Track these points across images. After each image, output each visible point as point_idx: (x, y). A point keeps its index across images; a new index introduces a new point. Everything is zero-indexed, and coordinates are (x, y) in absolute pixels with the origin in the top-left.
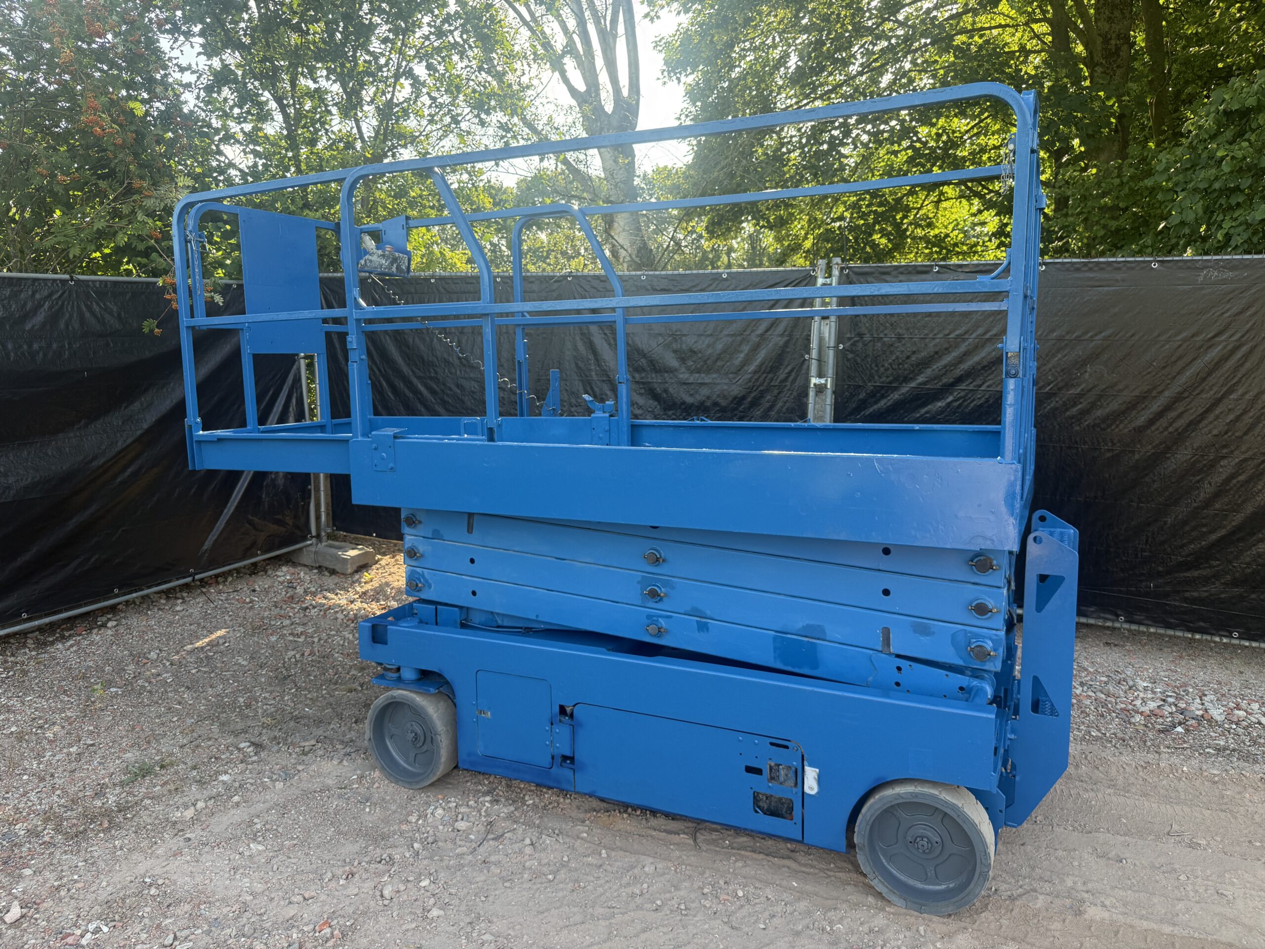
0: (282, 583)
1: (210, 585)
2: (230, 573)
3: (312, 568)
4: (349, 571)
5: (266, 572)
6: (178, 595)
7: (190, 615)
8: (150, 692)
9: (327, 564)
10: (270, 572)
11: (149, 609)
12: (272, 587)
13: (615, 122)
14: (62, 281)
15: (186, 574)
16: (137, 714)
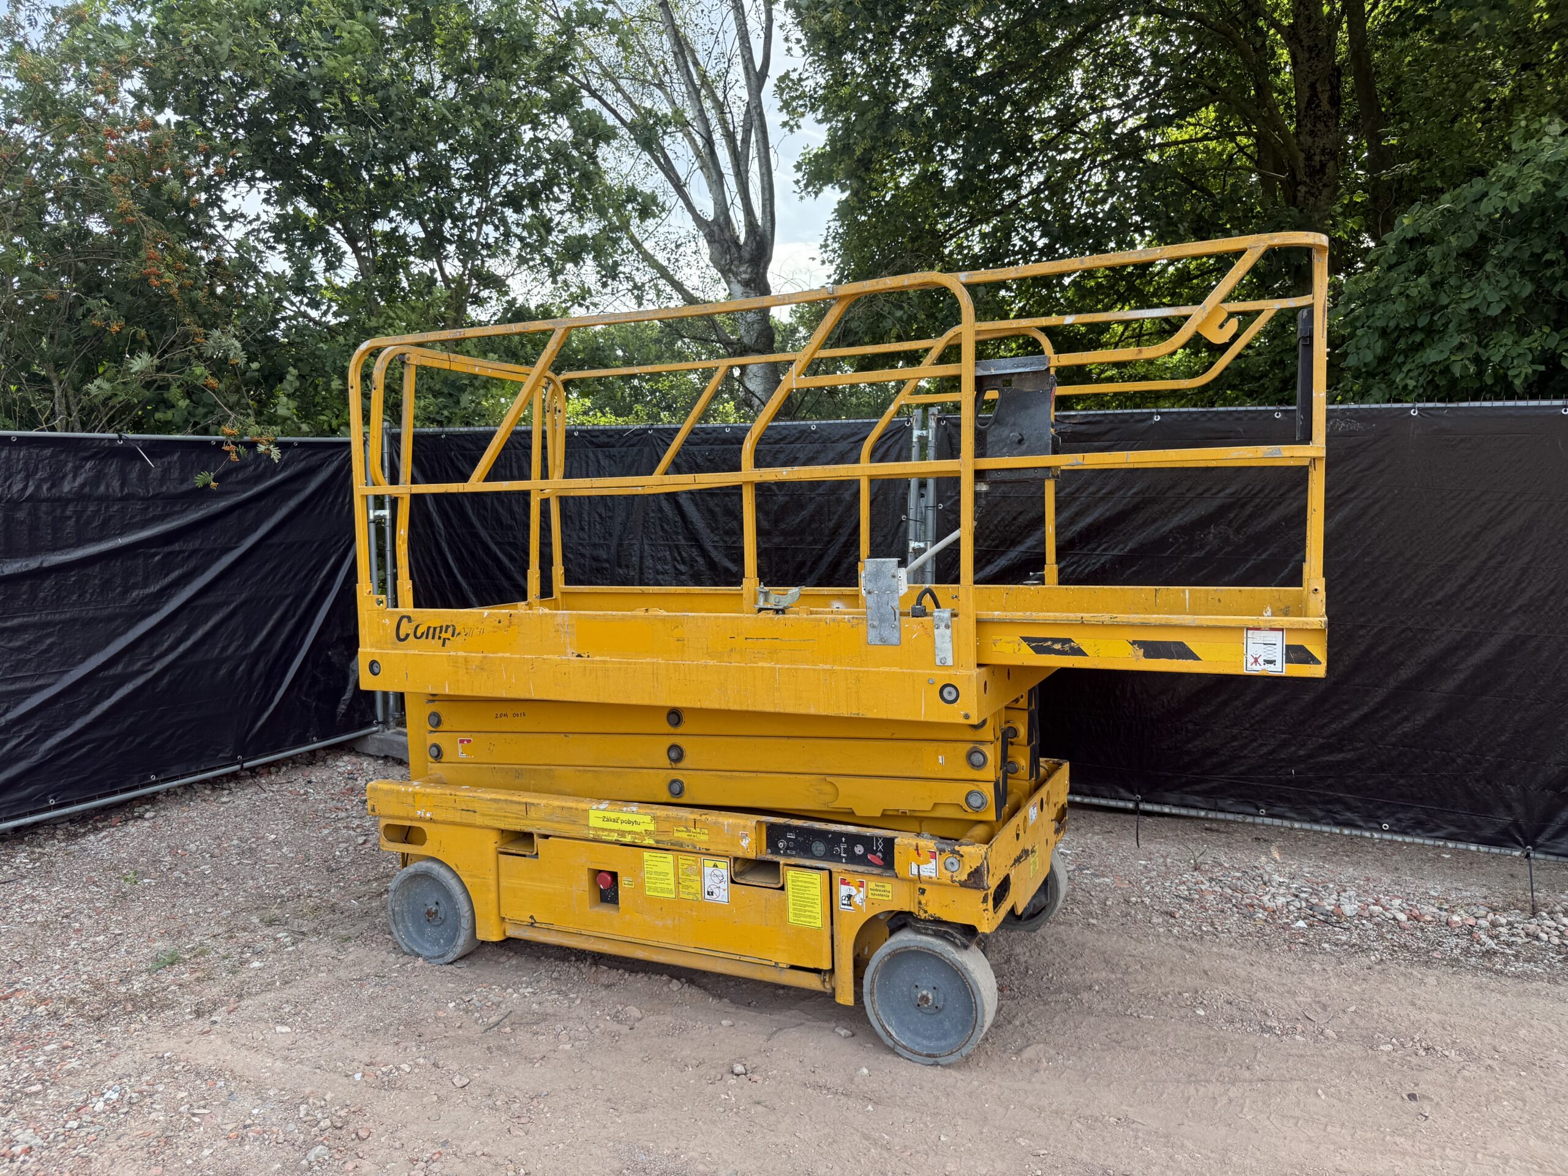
0: (341, 774)
1: (261, 776)
2: (285, 761)
3: (377, 758)
5: (325, 761)
6: (223, 784)
7: (237, 807)
8: (186, 883)
9: (392, 753)
10: (329, 762)
11: (191, 799)
12: (330, 778)
13: (746, 255)
14: (111, 440)
15: (233, 761)
16: (169, 905)
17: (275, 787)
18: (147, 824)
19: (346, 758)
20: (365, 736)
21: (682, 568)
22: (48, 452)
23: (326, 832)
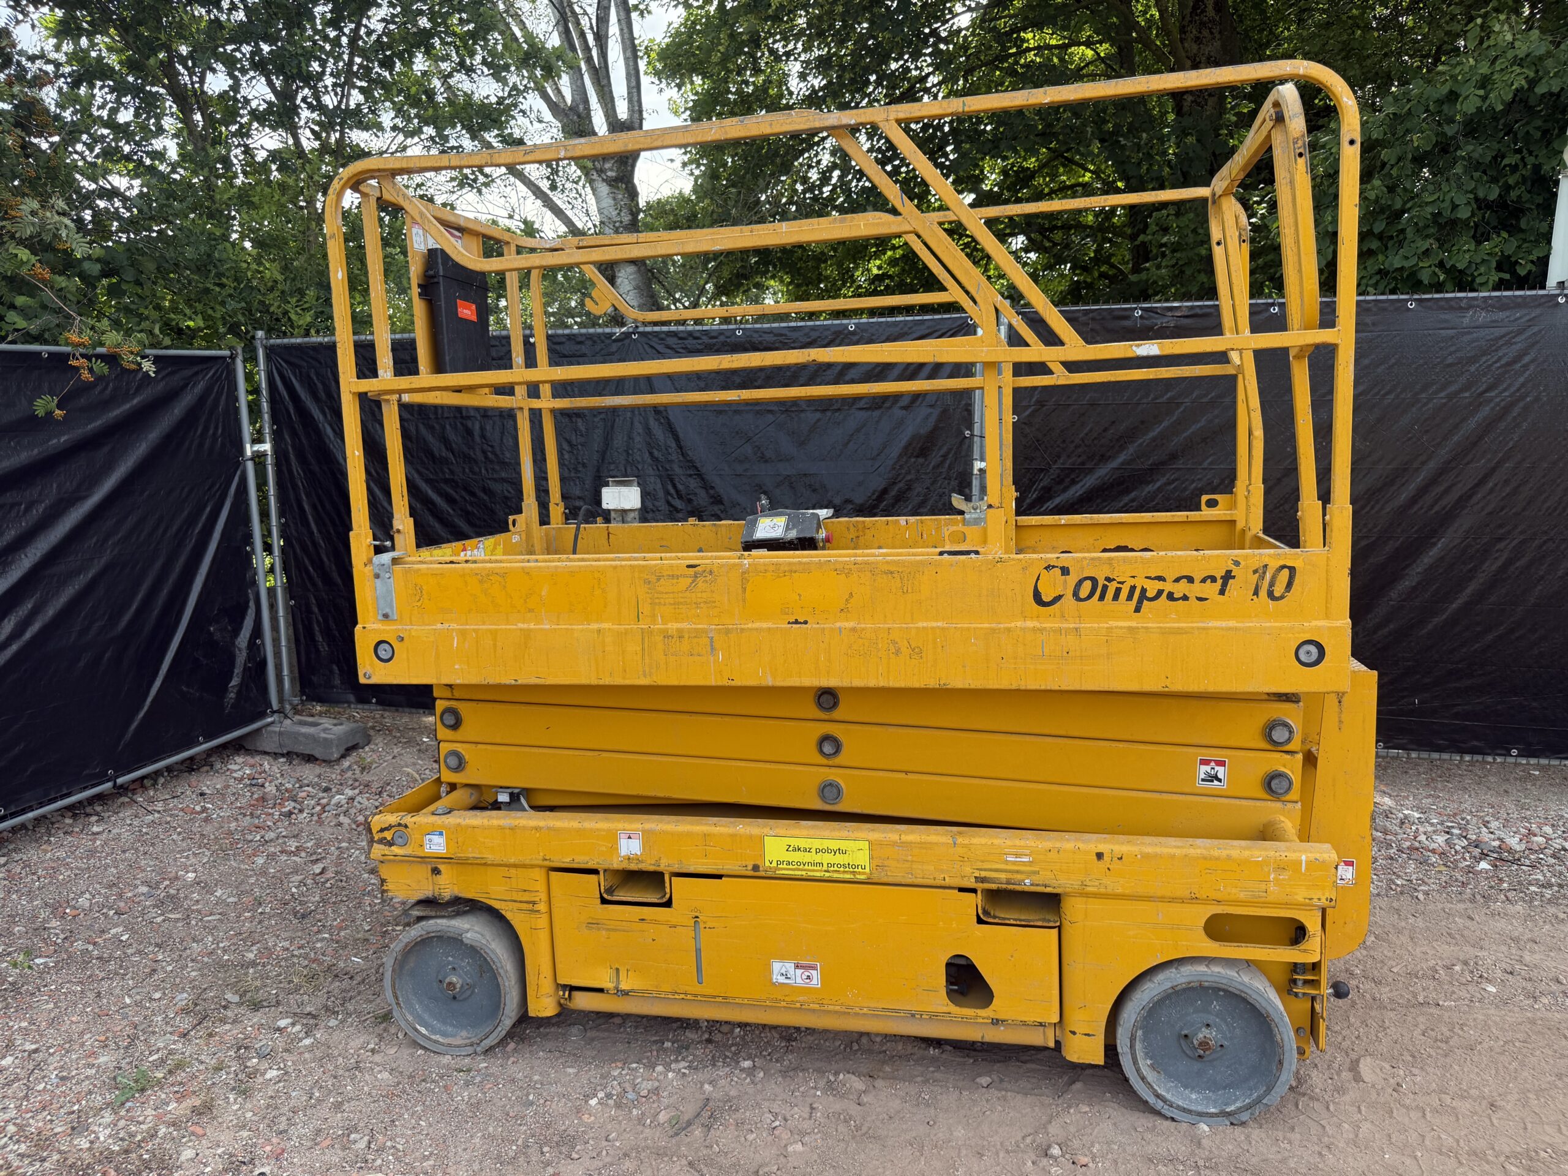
0: (241, 779)
1: (134, 791)
2: (157, 773)
3: (276, 755)
4: (336, 756)
5: (212, 766)
6: (89, 810)
7: (118, 838)
8: (99, 958)
9: (300, 749)
10: (218, 766)
11: (50, 835)
12: (227, 787)
15: (101, 778)
16: (91, 995)
17: (159, 806)
19: (239, 759)
20: (258, 731)
21: (678, 503)
23: (260, 861)
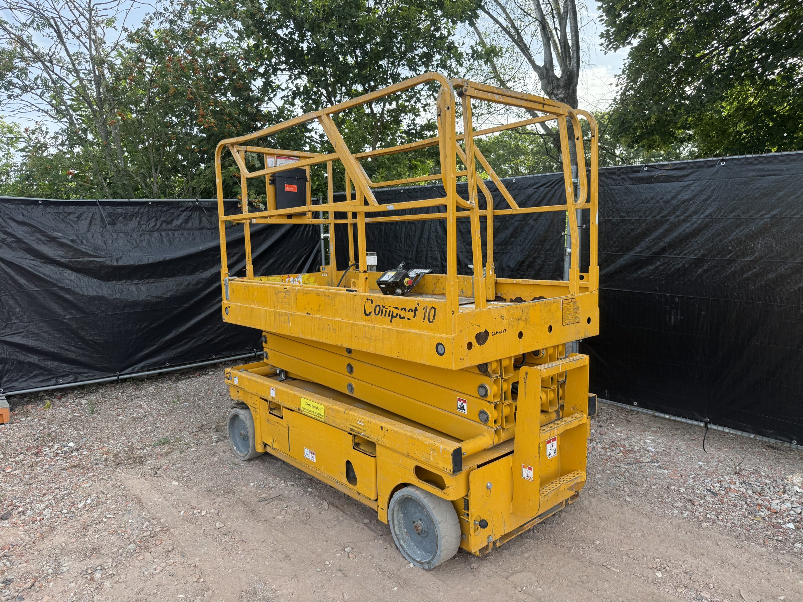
8: (200, 407)
13: (562, 84)
14: (193, 202)
15: (250, 351)
16: (186, 416)
18: (208, 377)
22: (165, 208)
